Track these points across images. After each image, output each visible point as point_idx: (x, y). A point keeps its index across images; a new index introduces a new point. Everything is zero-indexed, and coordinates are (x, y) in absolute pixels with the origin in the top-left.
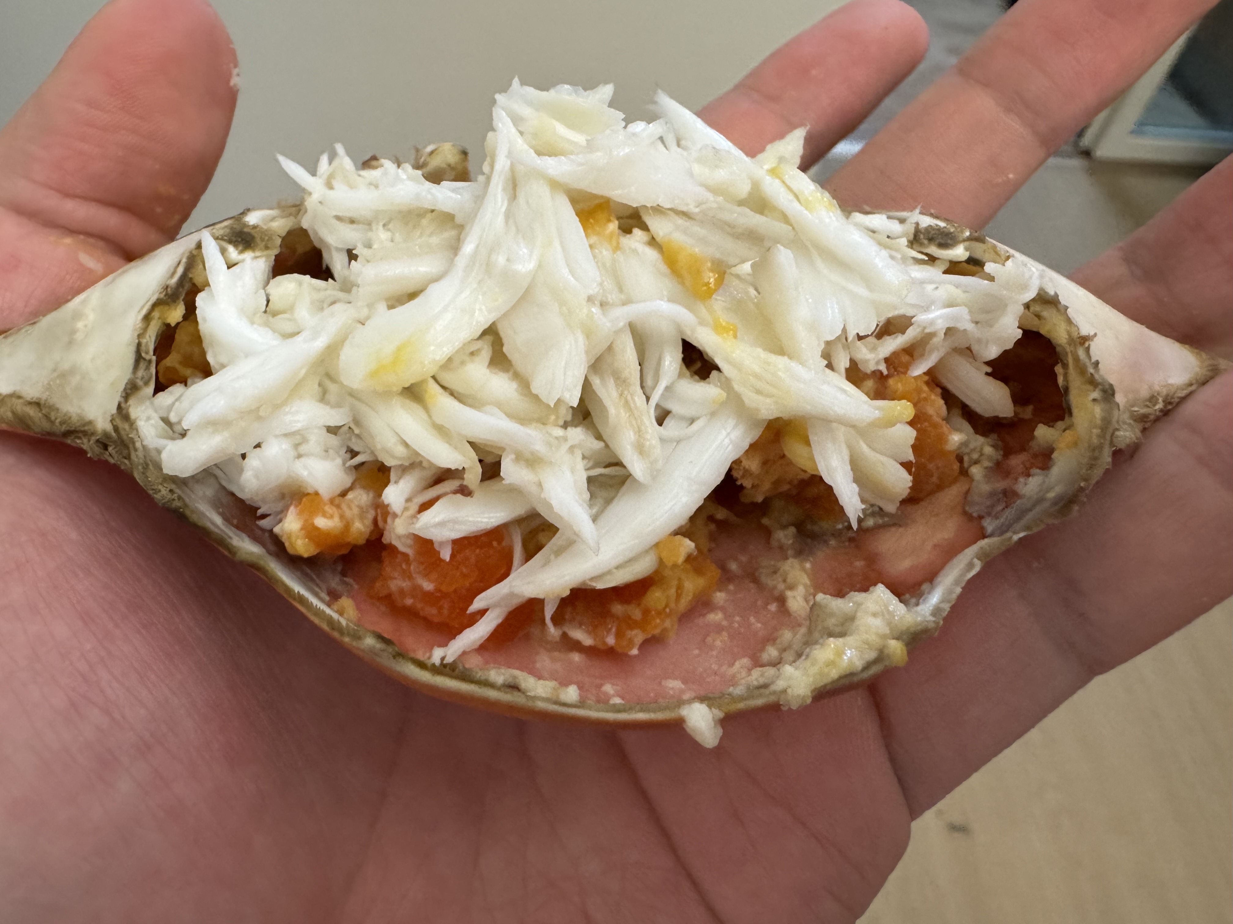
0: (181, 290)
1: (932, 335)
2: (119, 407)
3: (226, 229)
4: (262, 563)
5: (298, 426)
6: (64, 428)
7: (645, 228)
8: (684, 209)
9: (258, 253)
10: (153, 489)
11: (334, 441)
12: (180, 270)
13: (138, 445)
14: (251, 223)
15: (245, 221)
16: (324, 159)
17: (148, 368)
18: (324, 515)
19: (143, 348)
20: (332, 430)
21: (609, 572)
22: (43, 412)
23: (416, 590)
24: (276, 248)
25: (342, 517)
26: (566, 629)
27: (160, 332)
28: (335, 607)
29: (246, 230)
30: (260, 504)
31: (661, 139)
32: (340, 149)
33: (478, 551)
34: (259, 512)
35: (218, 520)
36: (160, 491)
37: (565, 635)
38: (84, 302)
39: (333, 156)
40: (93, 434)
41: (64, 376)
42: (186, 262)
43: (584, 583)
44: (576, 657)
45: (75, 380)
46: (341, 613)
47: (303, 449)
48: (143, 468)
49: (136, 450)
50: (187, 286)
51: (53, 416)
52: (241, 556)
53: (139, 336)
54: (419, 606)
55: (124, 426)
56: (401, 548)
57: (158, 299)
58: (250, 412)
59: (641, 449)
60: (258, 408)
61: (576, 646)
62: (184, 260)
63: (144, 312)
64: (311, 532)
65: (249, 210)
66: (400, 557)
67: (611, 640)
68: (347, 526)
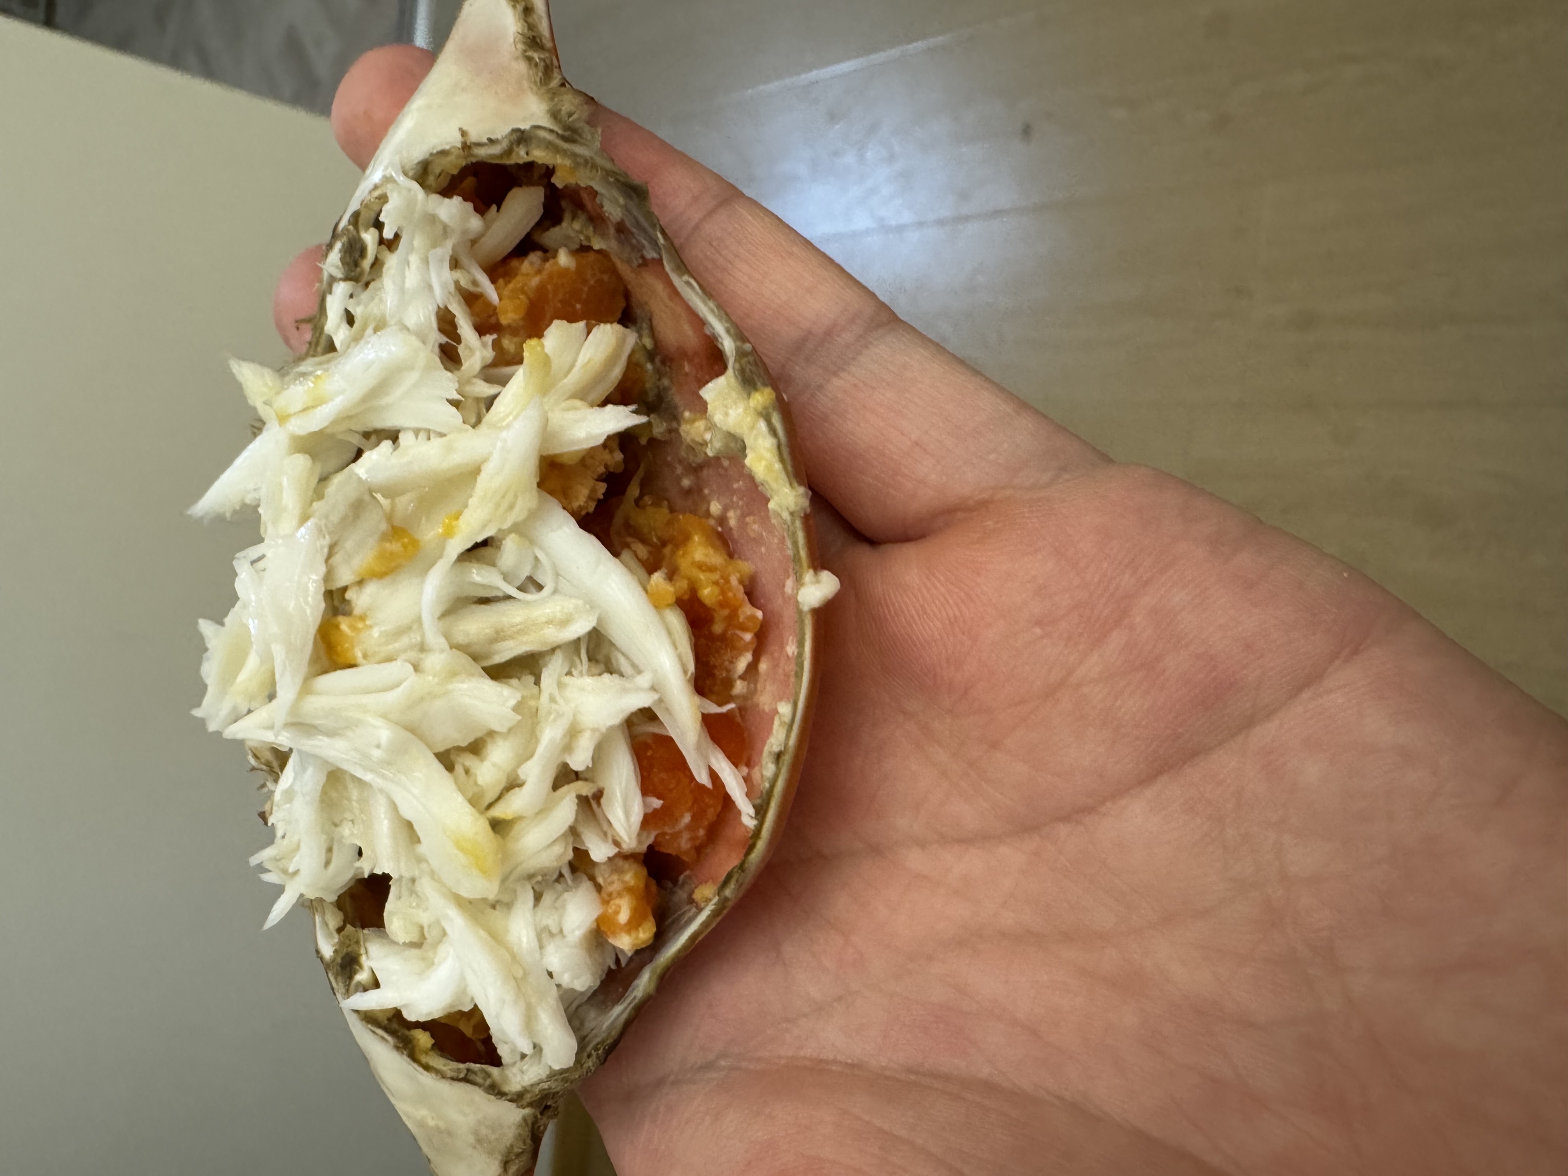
0: (400, 1034)
1: (457, 283)
2: (511, 1101)
3: (338, 980)
4: (659, 971)
5: (532, 934)
6: (529, 1141)
7: (345, 589)
8: (326, 550)
9: (362, 951)
10: (587, 1072)
11: (547, 898)
12: (380, 1032)
13: (545, 1086)
14: (332, 954)
15: (330, 959)
16: (267, 877)
17: (474, 1073)
18: (617, 913)
19: (455, 1075)
20: (538, 898)
21: (680, 657)
22: (513, 1158)
23: (689, 827)
24: (356, 931)
25: (620, 895)
26: (736, 676)
27: (439, 1053)
28: (703, 905)
29: (339, 960)
30: (606, 969)
31: (253, 562)
32: (254, 860)
33: (655, 770)
34: (613, 967)
35: (618, 1009)
36: (589, 1067)
37: (741, 677)
38: (409, 1117)
39: (261, 868)
40: (535, 1117)
41: (479, 1141)
42: (372, 1026)
43: (689, 681)
44: (763, 666)
45: (484, 1131)
46: (708, 900)
47: (555, 930)
48: (566, 1083)
49: (550, 1088)
50: (395, 1026)
51: (517, 1150)
52: (652, 988)
53: (444, 1077)
54: (706, 823)
55: (528, 1098)
56: (650, 840)
57: (409, 1057)
58: (519, 987)
59: (565, 622)
60: (515, 978)
61: (753, 667)
62: (369, 1026)
63: (421, 1069)
64: (633, 925)
65: (318, 952)
66: (659, 839)
67: (748, 637)
68: (629, 890)
